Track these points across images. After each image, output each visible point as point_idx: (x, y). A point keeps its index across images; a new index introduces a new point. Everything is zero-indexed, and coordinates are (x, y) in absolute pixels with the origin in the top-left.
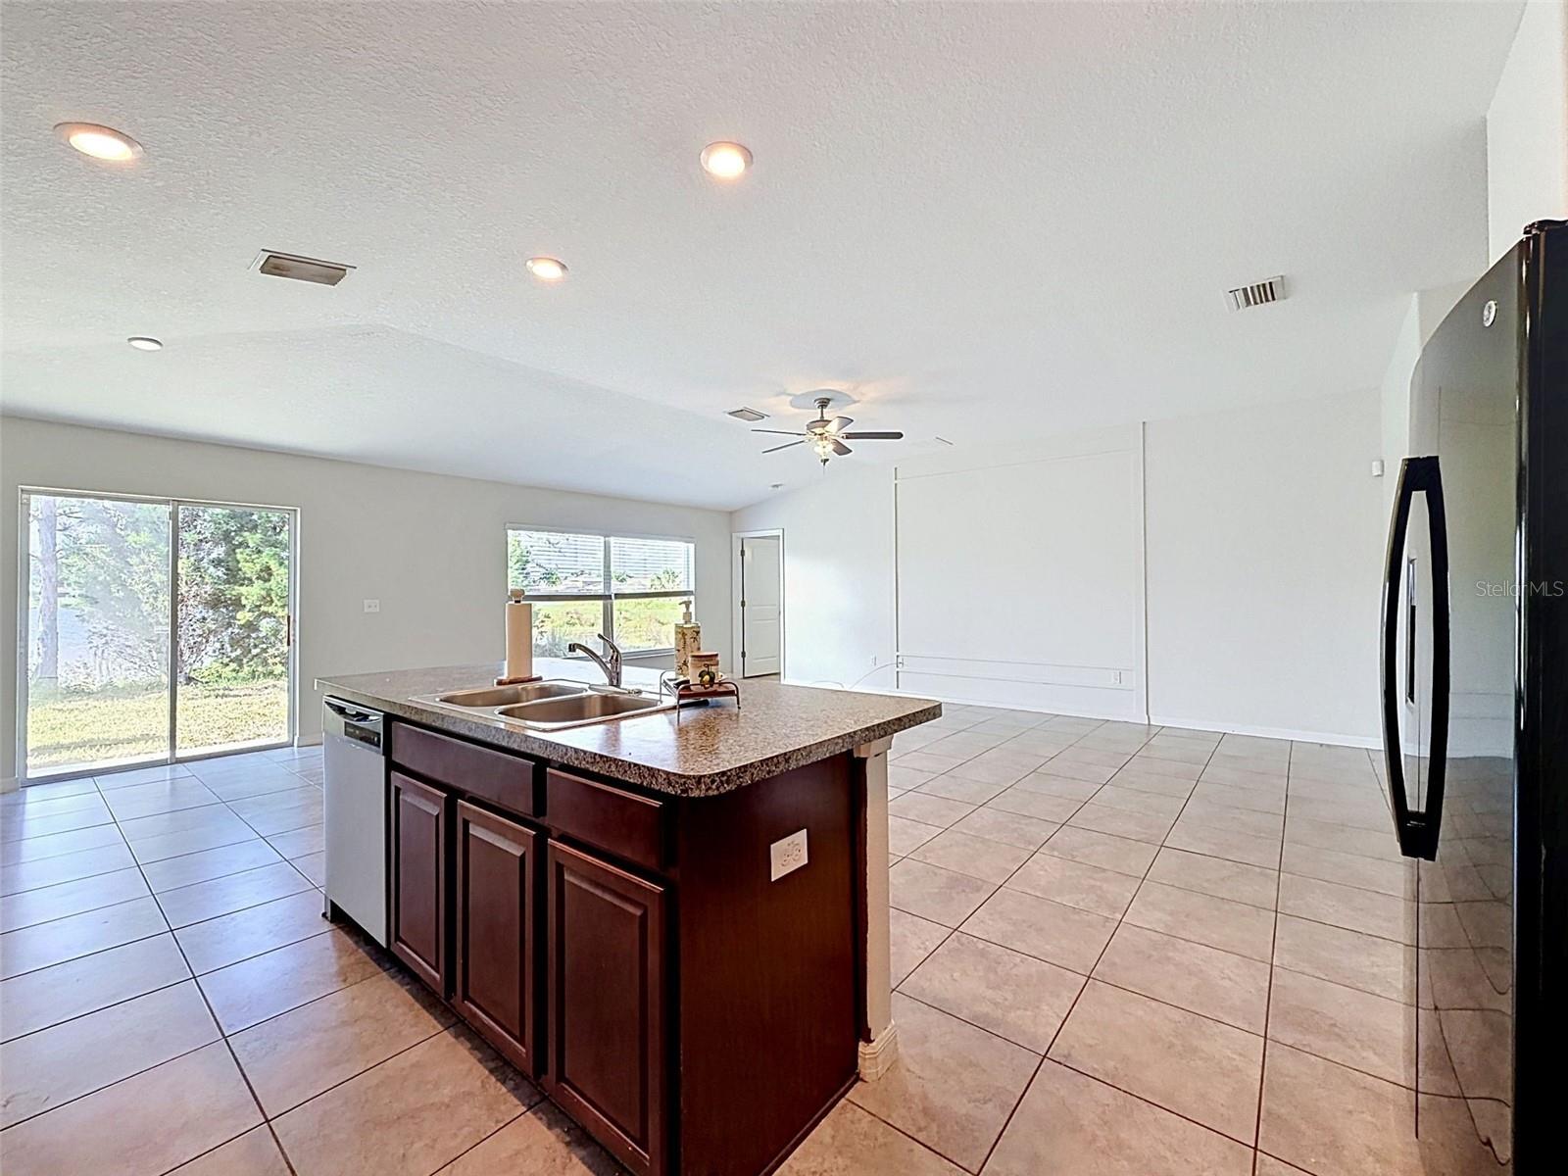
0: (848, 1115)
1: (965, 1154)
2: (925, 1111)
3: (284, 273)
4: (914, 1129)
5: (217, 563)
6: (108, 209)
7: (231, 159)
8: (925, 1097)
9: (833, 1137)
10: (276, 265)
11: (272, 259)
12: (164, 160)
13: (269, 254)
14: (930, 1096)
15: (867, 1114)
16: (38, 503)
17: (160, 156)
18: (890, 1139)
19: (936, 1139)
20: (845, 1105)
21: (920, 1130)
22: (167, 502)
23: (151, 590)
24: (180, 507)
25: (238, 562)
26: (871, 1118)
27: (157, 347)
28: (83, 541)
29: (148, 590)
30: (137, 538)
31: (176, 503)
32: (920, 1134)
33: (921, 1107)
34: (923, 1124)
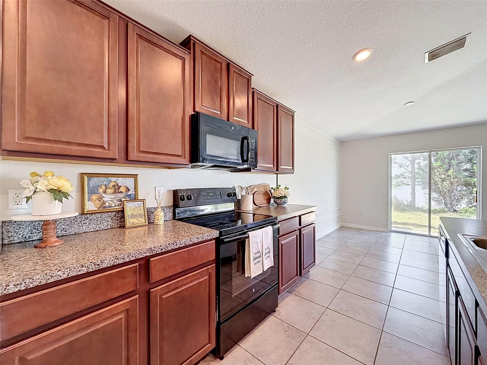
3: (437, 56)
5: (466, 170)
6: (376, 71)
7: (395, 31)
10: (434, 55)
11: (430, 54)
12: (378, 47)
13: (428, 53)
16: (393, 156)
17: (377, 47)
22: (427, 152)
23: (441, 180)
24: (432, 153)
25: (474, 170)
27: (413, 103)
28: (422, 166)
29: (440, 180)
30: (436, 164)
31: (430, 151)
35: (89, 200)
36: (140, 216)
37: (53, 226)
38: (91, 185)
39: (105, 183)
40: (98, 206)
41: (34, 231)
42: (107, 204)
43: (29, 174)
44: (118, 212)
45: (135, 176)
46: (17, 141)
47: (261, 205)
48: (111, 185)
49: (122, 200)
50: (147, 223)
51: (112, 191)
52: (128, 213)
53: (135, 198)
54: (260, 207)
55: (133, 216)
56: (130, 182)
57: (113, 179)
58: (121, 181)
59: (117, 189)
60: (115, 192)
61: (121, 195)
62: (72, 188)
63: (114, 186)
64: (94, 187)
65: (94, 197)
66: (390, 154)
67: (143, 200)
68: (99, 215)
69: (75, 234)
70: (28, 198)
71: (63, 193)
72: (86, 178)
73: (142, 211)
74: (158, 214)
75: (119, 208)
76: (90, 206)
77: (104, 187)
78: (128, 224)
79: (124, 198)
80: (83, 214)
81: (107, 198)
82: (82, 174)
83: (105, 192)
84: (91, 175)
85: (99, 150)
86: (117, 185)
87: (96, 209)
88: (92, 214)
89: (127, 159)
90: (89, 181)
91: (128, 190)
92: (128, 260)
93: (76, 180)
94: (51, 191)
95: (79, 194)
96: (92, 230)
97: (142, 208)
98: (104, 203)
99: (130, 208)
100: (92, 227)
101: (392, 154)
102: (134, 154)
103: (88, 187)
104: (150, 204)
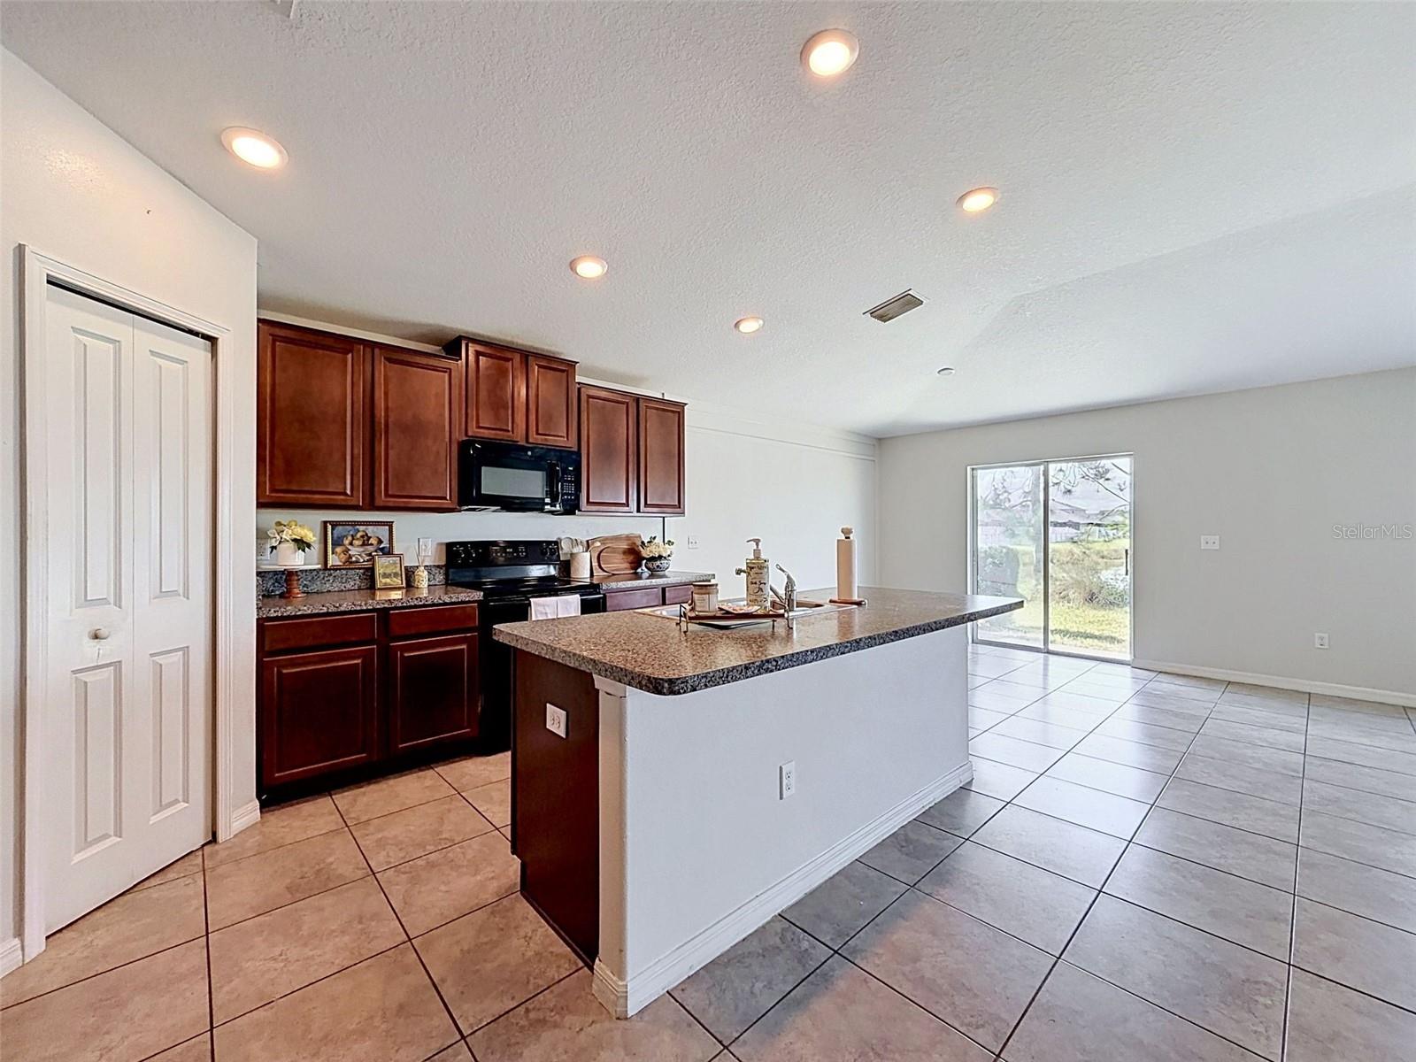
0: (566, 966)
1: (486, 1037)
2: (542, 1022)
4: (531, 1007)
8: (556, 1025)
9: (552, 953)
11: (872, 314)
13: (869, 313)
14: (557, 1031)
15: (561, 977)
18: (531, 987)
19: (513, 1020)
20: (577, 965)
21: (527, 1011)
26: (557, 979)
31: (1046, 463)
32: (524, 1010)
33: (547, 1018)
34: (532, 1015)
35: (333, 553)
36: (396, 575)
37: (296, 578)
38: (335, 536)
39: (351, 533)
40: (343, 560)
41: (276, 584)
42: (354, 559)
43: (274, 524)
44: (367, 569)
45: (390, 524)
46: (268, 493)
47: (617, 570)
48: (359, 535)
49: (373, 554)
50: (404, 585)
51: (361, 543)
52: (379, 571)
53: (388, 552)
54: (614, 575)
55: (385, 576)
56: (383, 532)
57: (362, 528)
58: (370, 530)
59: (366, 541)
60: (363, 545)
61: (371, 549)
62: (315, 539)
63: (362, 537)
64: (339, 538)
65: (339, 549)
66: (973, 469)
67: (399, 556)
68: (344, 572)
69: (317, 593)
70: (273, 548)
71: (306, 543)
72: (329, 527)
73: (398, 569)
74: (420, 573)
75: (368, 564)
76: (333, 560)
77: (350, 538)
78: (378, 585)
79: (376, 551)
80: (325, 568)
81: (354, 551)
82: (325, 523)
83: (351, 544)
84: (335, 524)
85: (342, 497)
86: (367, 535)
87: (341, 564)
88: (336, 570)
89: (372, 506)
90: (333, 529)
91: (380, 542)
92: (365, 608)
93: (318, 528)
94: (295, 540)
95: (322, 545)
96: (336, 589)
97: (399, 565)
98: (350, 557)
99: (382, 564)
100: (336, 586)
101: (976, 469)
102: (381, 499)
103: (332, 538)
104: (409, 562)
